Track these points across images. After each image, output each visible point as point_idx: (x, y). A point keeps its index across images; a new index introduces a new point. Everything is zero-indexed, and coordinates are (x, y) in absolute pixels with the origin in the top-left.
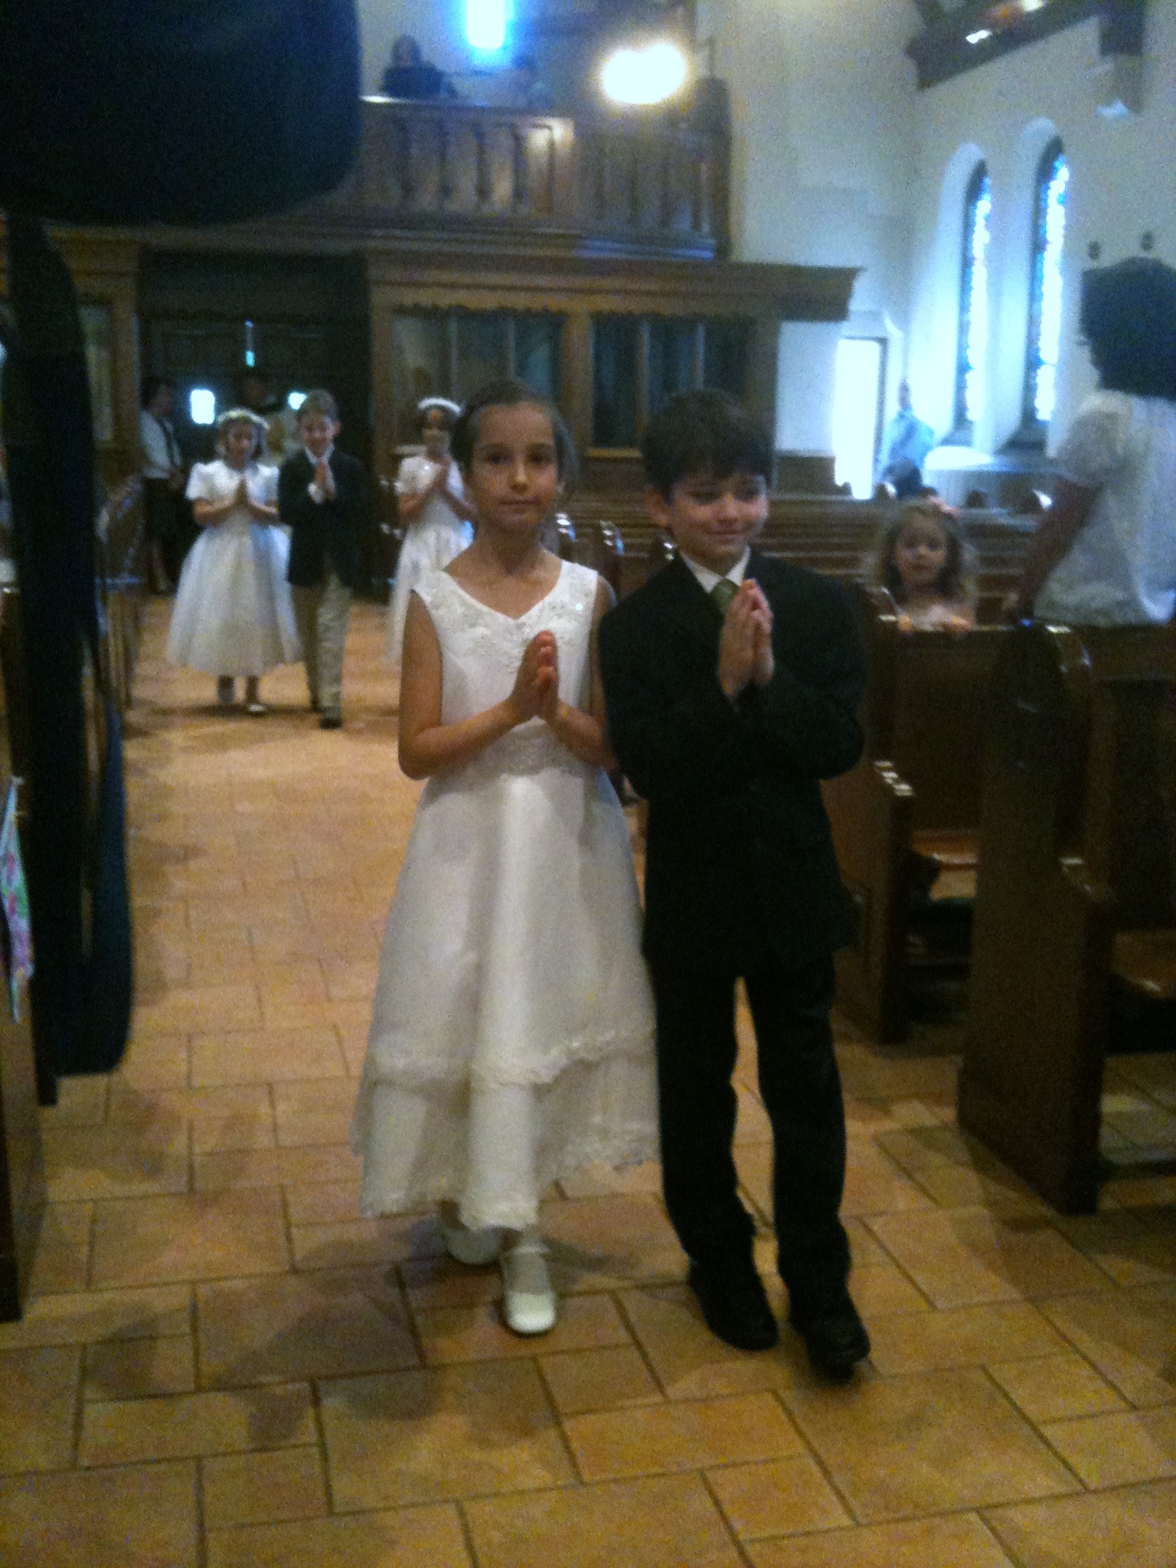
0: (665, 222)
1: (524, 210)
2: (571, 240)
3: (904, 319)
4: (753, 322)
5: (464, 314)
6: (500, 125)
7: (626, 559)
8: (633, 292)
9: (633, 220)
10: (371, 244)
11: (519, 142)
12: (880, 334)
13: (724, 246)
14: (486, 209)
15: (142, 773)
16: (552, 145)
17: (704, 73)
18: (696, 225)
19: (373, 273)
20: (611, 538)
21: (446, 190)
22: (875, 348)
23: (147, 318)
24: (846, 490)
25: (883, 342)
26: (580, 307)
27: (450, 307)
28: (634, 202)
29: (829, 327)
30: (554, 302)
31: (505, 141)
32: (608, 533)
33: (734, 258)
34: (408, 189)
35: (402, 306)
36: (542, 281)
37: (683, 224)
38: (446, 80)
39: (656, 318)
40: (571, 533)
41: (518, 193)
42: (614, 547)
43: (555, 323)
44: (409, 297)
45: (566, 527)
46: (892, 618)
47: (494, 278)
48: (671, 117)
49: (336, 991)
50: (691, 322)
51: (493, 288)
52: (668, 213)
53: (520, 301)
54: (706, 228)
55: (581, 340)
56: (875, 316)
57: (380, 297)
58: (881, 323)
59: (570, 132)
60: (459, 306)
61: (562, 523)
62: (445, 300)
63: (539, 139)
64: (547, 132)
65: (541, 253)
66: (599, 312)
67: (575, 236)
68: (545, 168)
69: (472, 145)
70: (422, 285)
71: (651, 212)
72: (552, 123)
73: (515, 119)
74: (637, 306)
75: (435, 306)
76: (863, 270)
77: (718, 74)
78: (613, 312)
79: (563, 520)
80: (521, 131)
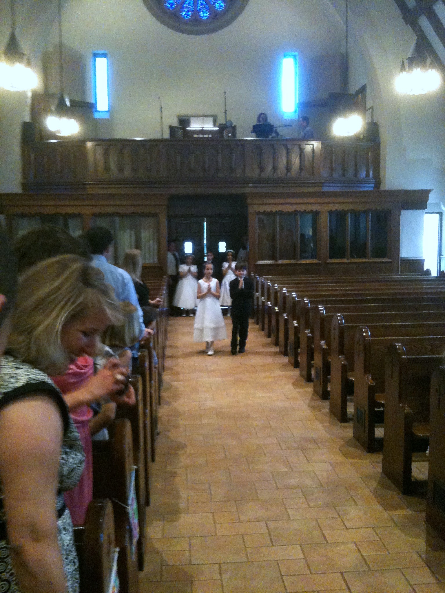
0: (355, 175)
1: (303, 174)
2: (321, 184)
4: (390, 211)
5: (281, 213)
6: (295, 145)
7: (346, 326)
8: (343, 203)
9: (344, 175)
10: (247, 190)
11: (301, 151)
12: (441, 211)
13: (378, 183)
14: (290, 175)
15: (169, 403)
16: (313, 150)
17: (370, 120)
18: (368, 175)
19: (249, 201)
20: (341, 320)
21: (275, 169)
22: (437, 216)
23: (170, 218)
25: (441, 214)
26: (325, 209)
27: (276, 211)
28: (344, 170)
29: (421, 211)
30: (315, 208)
31: (296, 150)
33: (382, 188)
34: (261, 169)
35: (259, 212)
36: (312, 200)
37: (363, 174)
38: (274, 129)
39: (353, 212)
40: (325, 313)
41: (301, 169)
42: (342, 323)
43: (316, 215)
44: (262, 209)
45: (322, 310)
47: (292, 200)
48: (357, 139)
49: (243, 518)
50: (366, 212)
51: (292, 204)
52: (356, 172)
53: (302, 208)
54: (371, 175)
55: (324, 221)
56: (438, 205)
57: (251, 209)
58: (440, 208)
59: (320, 145)
60: (280, 211)
61: (320, 309)
62: (275, 209)
63: (308, 148)
64: (312, 146)
65: (310, 190)
66: (331, 210)
67: (321, 183)
68: (311, 159)
69: (284, 153)
70: (266, 204)
71: (351, 172)
72: (313, 142)
73: (300, 142)
74: (345, 208)
75: (271, 211)
76: (432, 190)
77: (374, 121)
78: (336, 210)
79: (321, 308)
80: (302, 146)
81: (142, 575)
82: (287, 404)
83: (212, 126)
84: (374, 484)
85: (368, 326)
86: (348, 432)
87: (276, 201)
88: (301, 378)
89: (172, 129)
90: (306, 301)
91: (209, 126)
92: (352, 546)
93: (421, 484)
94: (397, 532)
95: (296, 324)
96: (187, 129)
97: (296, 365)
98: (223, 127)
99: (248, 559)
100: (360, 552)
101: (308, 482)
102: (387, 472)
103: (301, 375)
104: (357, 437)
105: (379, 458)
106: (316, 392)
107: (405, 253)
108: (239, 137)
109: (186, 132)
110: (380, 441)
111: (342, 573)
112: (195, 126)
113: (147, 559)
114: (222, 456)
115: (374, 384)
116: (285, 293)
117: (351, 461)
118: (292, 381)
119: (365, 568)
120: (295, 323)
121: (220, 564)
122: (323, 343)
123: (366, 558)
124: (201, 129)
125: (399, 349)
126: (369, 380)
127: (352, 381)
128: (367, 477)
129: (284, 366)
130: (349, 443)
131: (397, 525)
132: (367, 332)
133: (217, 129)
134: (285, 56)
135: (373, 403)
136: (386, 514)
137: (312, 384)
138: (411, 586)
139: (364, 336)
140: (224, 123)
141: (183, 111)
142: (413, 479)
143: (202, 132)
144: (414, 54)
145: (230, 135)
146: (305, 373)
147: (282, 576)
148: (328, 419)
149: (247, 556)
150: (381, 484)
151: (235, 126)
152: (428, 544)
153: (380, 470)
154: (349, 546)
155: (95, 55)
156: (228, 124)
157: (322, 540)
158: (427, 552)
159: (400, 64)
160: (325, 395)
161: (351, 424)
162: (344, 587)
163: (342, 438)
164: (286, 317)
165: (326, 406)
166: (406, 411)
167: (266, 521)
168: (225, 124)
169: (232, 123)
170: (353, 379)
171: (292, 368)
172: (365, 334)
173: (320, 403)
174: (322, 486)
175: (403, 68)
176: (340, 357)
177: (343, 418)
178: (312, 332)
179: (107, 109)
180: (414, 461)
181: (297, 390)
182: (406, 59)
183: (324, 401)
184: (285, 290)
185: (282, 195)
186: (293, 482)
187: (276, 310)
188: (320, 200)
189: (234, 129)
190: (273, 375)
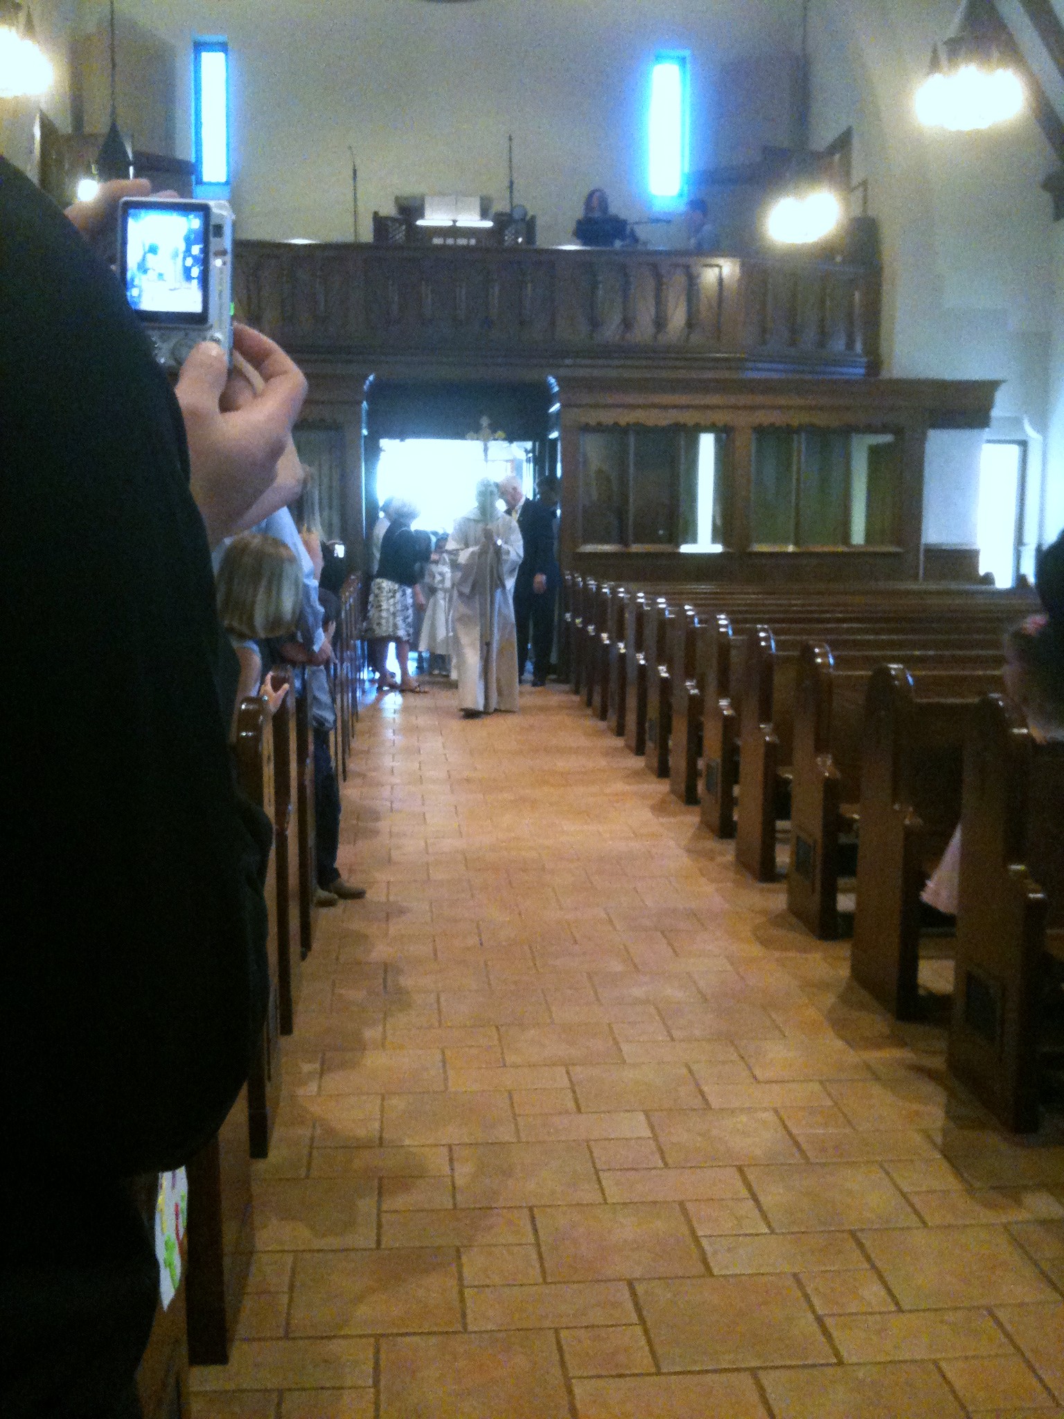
0: (822, 344)
1: (696, 338)
2: (736, 363)
3: (1042, 425)
4: (902, 431)
5: (641, 430)
6: (677, 266)
7: (778, 657)
8: (789, 408)
9: (793, 343)
10: (562, 372)
11: (692, 281)
12: (1019, 437)
13: (875, 365)
14: (662, 339)
16: (721, 280)
17: (857, 212)
18: (850, 345)
19: (564, 397)
20: (766, 639)
21: (627, 324)
22: (1015, 450)
24: (988, 579)
25: (1023, 444)
26: (743, 420)
27: (629, 424)
28: (795, 330)
29: (975, 432)
30: (720, 418)
31: (679, 279)
32: (762, 635)
33: (885, 374)
34: (594, 324)
35: (587, 424)
36: (715, 399)
37: (839, 345)
38: (628, 228)
39: (813, 429)
40: (730, 632)
41: (690, 324)
42: (769, 647)
44: (593, 418)
45: (726, 626)
46: (1025, 731)
47: (664, 399)
48: (825, 252)
49: (511, 1058)
50: (844, 432)
51: (665, 407)
52: (824, 336)
53: (689, 417)
54: (859, 347)
55: (744, 450)
56: (1017, 422)
57: (569, 418)
58: (1023, 429)
59: (737, 270)
60: (637, 424)
61: (721, 622)
62: (626, 418)
63: (709, 276)
64: (716, 270)
65: (709, 375)
66: (760, 425)
67: (740, 360)
68: (715, 304)
69: (650, 284)
70: (606, 406)
71: (809, 336)
72: (721, 261)
73: (691, 261)
74: (796, 419)
75: (616, 424)
76: (1004, 381)
77: (870, 213)
78: (772, 425)
79: (723, 620)
80: (694, 270)
81: (260, 1166)
82: (635, 845)
83: (477, 217)
84: (830, 999)
85: (827, 641)
86: (778, 900)
87: (630, 399)
88: (673, 797)
89: (380, 223)
90: (690, 613)
91: (471, 219)
92: (769, 1116)
93: (941, 1002)
94: (876, 1090)
95: (666, 672)
96: (420, 223)
97: (663, 771)
98: (503, 221)
99: (518, 1137)
100: (785, 1127)
101: (673, 992)
102: (862, 977)
103: (673, 791)
104: (796, 909)
105: (843, 950)
106: (705, 824)
107: (935, 532)
108: (542, 241)
109: (413, 231)
110: (848, 917)
111: (740, 1169)
112: (435, 218)
113: (278, 1134)
114: (472, 941)
115: (838, 775)
116: (641, 604)
117: (777, 954)
118: (650, 802)
119: (797, 1159)
120: (663, 672)
121: (450, 1148)
122: (724, 703)
123: (800, 1139)
124: (450, 224)
125: (894, 678)
126: (826, 766)
127: (787, 782)
128: (812, 987)
129: (636, 775)
130: (777, 920)
131: (877, 1078)
132: (824, 655)
133: (488, 224)
134: (658, 58)
135: (835, 824)
136: (853, 1057)
137: (697, 809)
138: (904, 1195)
139: (819, 665)
140: (507, 209)
141: (410, 188)
142: (921, 992)
143: (454, 231)
144: (963, 28)
145: (520, 240)
146: (682, 787)
147: (597, 1172)
148: (732, 875)
149: (517, 1131)
150: (845, 999)
151: (533, 218)
152: (948, 1114)
153: (844, 972)
154: (764, 1115)
155: (199, 47)
156: (517, 215)
157: (697, 1102)
158: (945, 1132)
159: (930, 54)
160: (726, 830)
161: (783, 886)
162: (744, 1193)
163: (764, 912)
164: (642, 662)
165: (727, 852)
166: (907, 822)
167: (568, 1065)
168: (510, 215)
169: (526, 214)
170: (791, 777)
171: (654, 778)
172: (819, 660)
173: (712, 844)
174: (706, 1000)
175: (934, 65)
176: (762, 726)
177: (767, 872)
178: (700, 686)
179: (223, 179)
180: (924, 957)
181: (661, 820)
182: (945, 43)
183: (724, 841)
184: (641, 598)
185: (643, 386)
186: (638, 992)
187: (620, 649)
188: (732, 400)
189: (529, 226)
190: (608, 791)
